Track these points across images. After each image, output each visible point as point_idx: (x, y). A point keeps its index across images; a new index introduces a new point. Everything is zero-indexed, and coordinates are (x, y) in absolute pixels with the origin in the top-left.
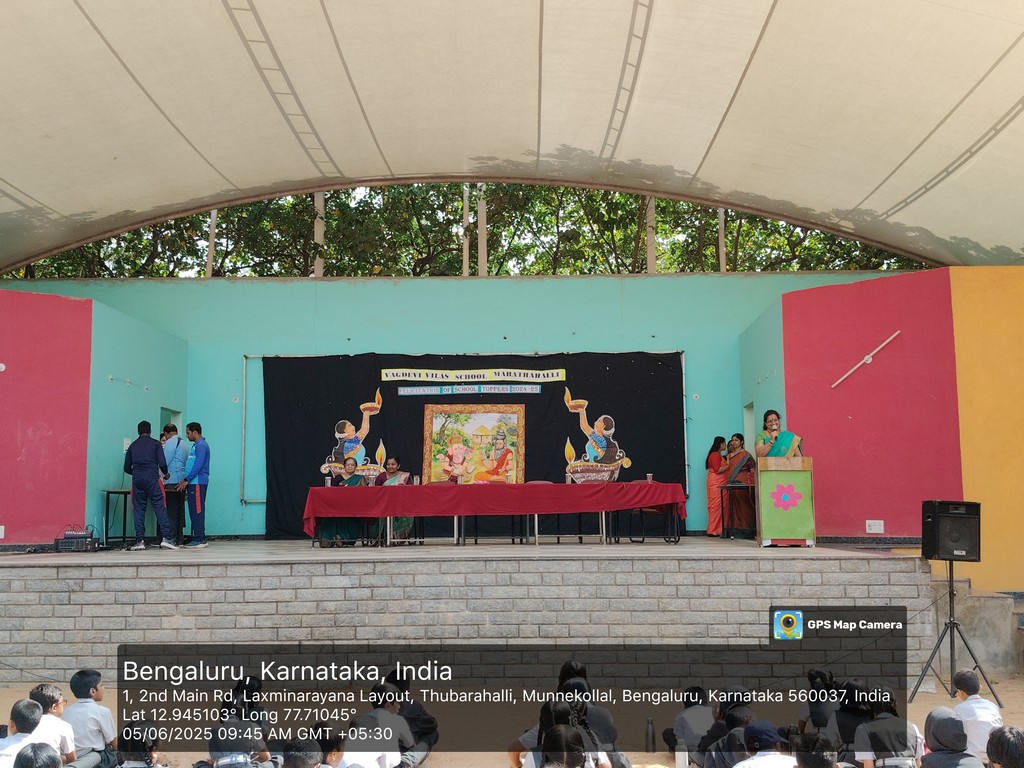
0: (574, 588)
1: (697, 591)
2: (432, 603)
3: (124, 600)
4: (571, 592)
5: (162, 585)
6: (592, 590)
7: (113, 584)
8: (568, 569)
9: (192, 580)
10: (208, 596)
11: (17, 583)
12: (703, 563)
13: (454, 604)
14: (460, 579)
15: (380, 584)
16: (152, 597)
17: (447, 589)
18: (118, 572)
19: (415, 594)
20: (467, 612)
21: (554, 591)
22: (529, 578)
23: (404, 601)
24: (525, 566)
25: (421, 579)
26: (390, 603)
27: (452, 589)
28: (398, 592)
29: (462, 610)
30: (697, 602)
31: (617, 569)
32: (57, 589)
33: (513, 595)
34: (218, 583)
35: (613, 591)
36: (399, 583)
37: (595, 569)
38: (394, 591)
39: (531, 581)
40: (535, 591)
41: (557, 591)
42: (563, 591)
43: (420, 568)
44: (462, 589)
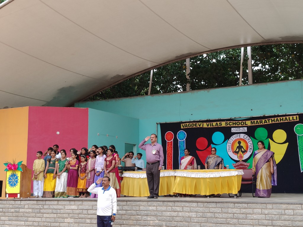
0: (194, 213)
1: (241, 216)
2: (145, 217)
3: (55, 212)
4: (193, 215)
5: (65, 207)
6: (201, 214)
7: (51, 207)
8: (192, 206)
9: (73, 206)
10: (77, 212)
11: (26, 206)
12: (244, 205)
13: (153, 218)
14: (154, 208)
15: (128, 209)
16: (62, 211)
17: (150, 212)
18: (53, 203)
19: (140, 214)
20: (157, 221)
21: (187, 214)
22: (178, 209)
23: (136, 216)
24: (177, 204)
25: (142, 208)
26: (132, 216)
27: (152, 212)
28: (134, 213)
29: (155, 220)
30: (241, 221)
31: (210, 206)
32: (37, 208)
33: (173, 215)
34: (81, 207)
35: (209, 215)
36: (135, 209)
37: (202, 206)
38: (133, 212)
39: (179, 210)
40: (180, 214)
41: (188, 214)
42: (191, 214)
43: (141, 204)
44: (155, 212)
